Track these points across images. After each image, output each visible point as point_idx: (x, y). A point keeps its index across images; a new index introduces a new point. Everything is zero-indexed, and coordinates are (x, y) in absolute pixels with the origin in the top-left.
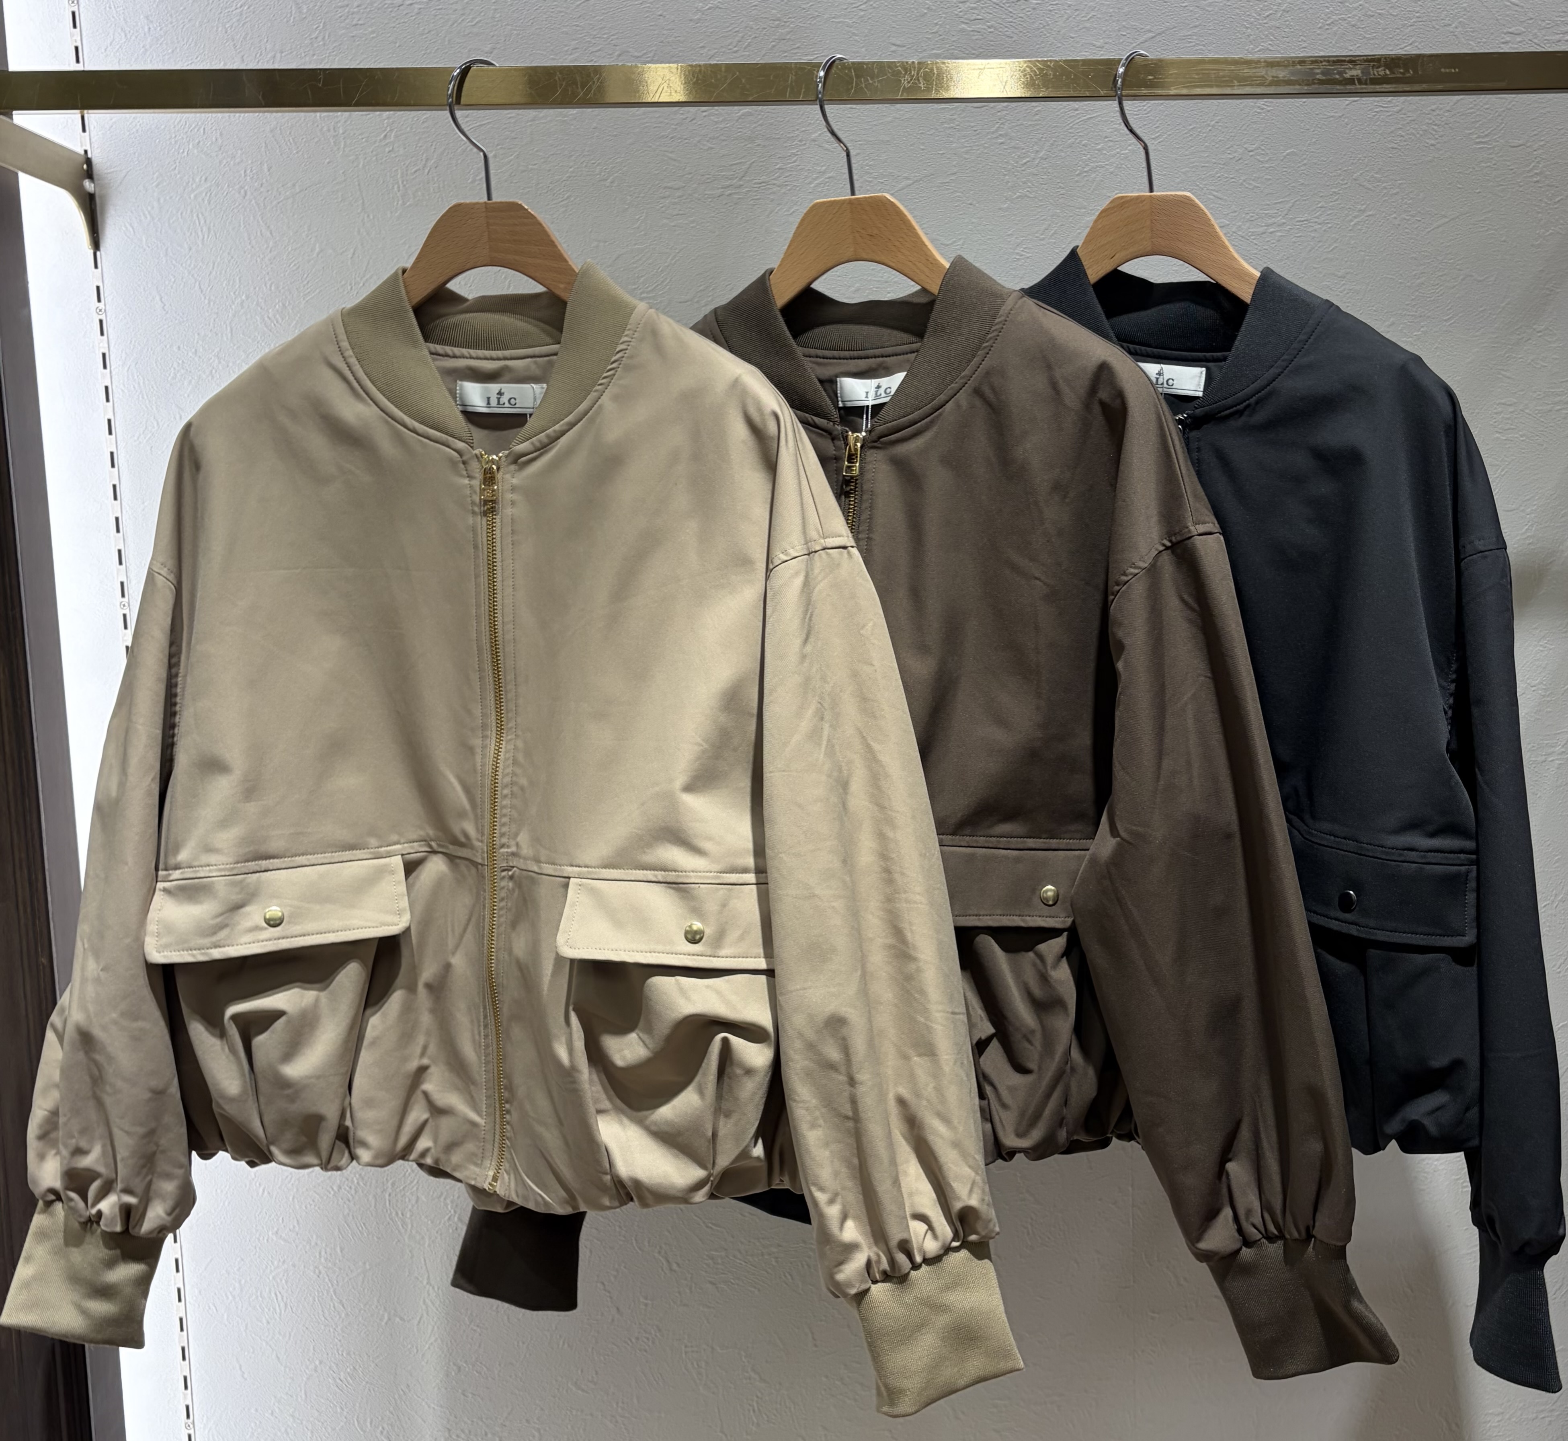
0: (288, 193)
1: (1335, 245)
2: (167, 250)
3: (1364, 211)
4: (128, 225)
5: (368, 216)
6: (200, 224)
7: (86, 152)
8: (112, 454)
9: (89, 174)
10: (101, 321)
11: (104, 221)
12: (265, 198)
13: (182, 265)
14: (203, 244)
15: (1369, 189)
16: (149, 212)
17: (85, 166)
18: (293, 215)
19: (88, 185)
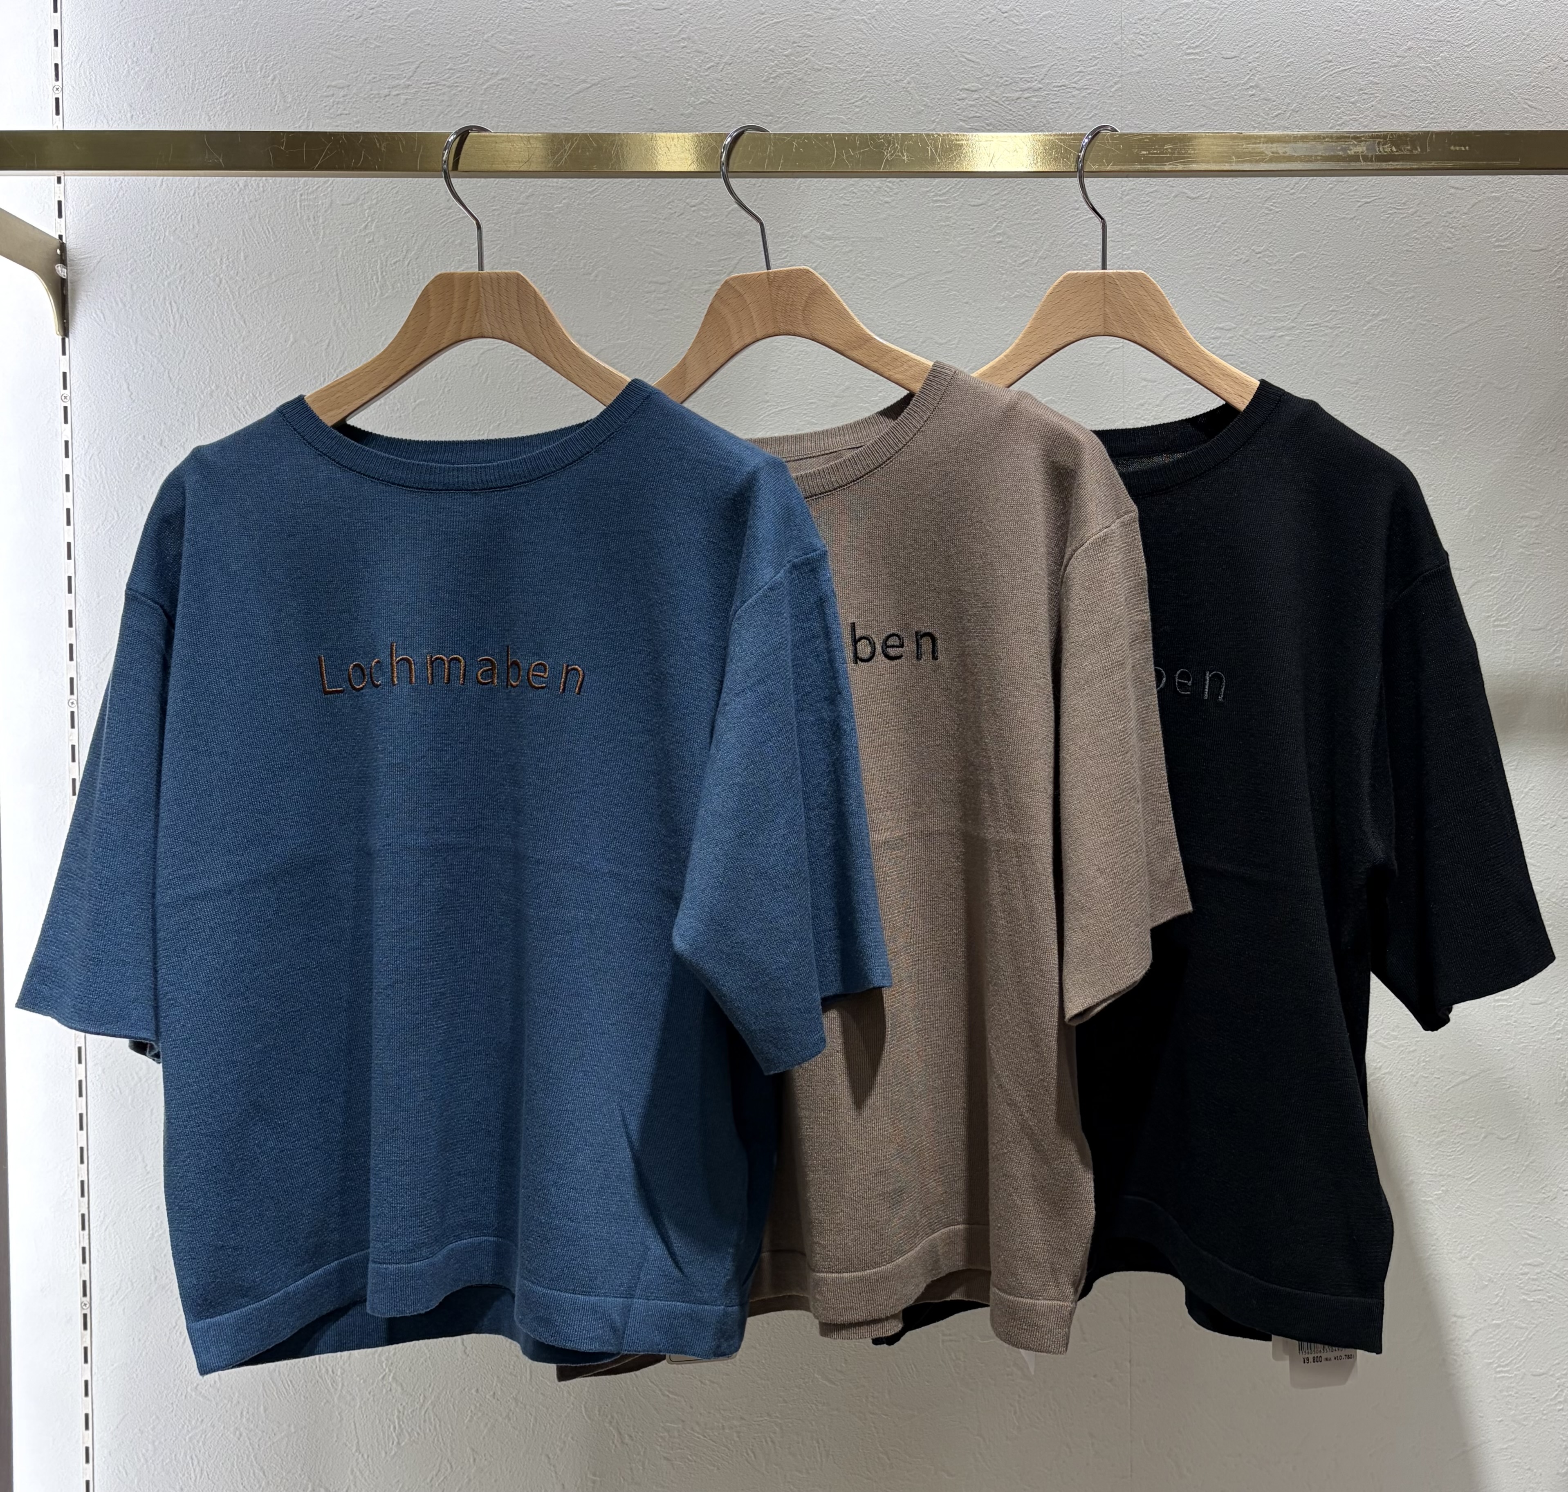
0: (263, 282)
1: (1347, 350)
2: (137, 338)
3: (1378, 315)
4: (98, 312)
5: (345, 307)
6: (172, 311)
7: (61, 237)
8: (69, 544)
9: (63, 260)
10: (66, 408)
11: (74, 307)
12: (240, 287)
13: (152, 352)
14: (174, 332)
15: (1383, 293)
16: (121, 300)
17: (58, 252)
18: (268, 305)
19: (61, 271)
